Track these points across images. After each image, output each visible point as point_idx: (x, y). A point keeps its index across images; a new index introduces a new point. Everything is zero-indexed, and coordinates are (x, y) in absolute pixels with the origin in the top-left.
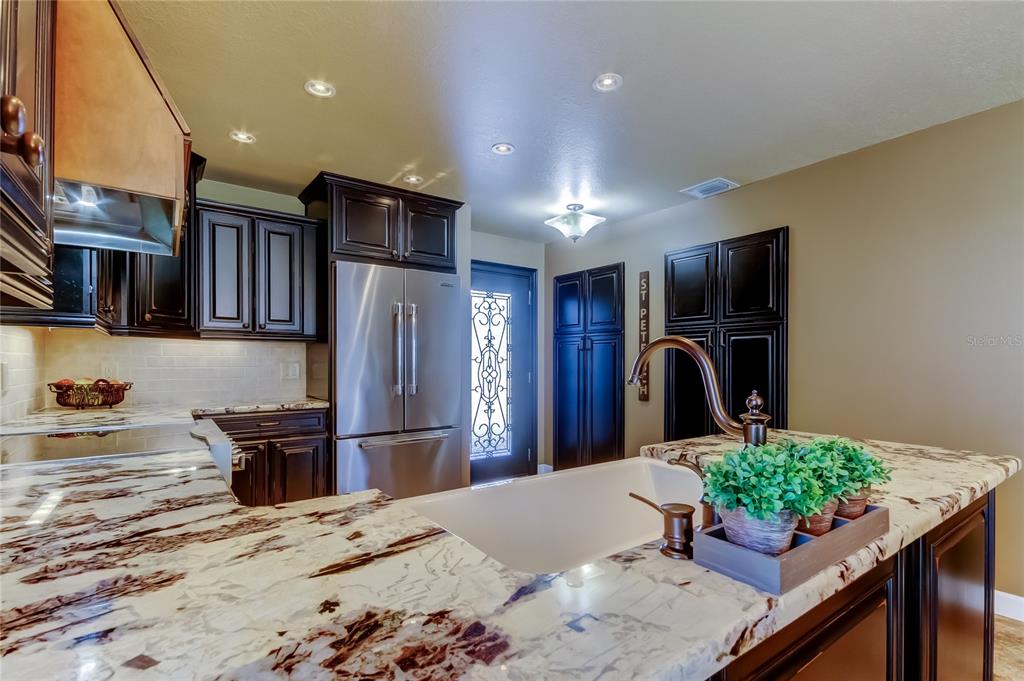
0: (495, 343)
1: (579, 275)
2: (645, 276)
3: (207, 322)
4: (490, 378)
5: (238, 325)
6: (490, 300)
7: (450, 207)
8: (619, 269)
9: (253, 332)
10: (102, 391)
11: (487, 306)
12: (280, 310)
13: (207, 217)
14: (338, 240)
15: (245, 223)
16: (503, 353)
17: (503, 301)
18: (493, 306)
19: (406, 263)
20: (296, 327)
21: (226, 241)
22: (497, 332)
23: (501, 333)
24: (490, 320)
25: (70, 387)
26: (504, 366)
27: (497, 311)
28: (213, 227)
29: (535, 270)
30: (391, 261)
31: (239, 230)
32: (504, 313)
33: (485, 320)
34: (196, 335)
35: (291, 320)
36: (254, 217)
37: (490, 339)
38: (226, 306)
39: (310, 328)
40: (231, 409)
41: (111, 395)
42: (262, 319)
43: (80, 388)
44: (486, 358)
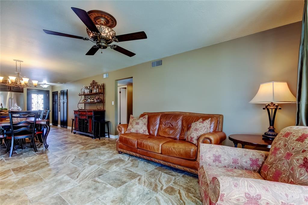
6: (38, 96)
8: (57, 92)
16: (41, 104)
17: (41, 96)
23: (41, 101)
29: (49, 91)
37: (38, 102)
44: (37, 105)
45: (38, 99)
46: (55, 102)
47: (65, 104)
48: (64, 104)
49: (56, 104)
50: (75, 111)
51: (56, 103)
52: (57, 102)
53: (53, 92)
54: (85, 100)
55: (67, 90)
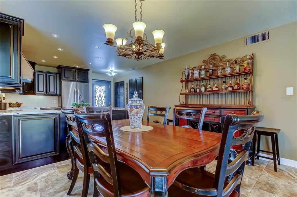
0: (102, 96)
1: (118, 83)
2: (127, 83)
3: (37, 92)
4: (100, 103)
5: (43, 93)
6: (100, 88)
7: (87, 71)
8: (123, 82)
9: (46, 94)
10: (17, 104)
12: (52, 90)
13: (37, 73)
14: (63, 77)
15: (44, 74)
16: (103, 98)
17: (103, 88)
18: (101, 89)
19: (78, 81)
20: (55, 93)
21: (41, 77)
22: (102, 94)
23: (103, 95)
24: (100, 91)
25: (12, 103)
26: (103, 101)
28: (38, 75)
29: (111, 81)
30: (75, 81)
31: (43, 75)
32: (104, 90)
33: (99, 91)
34: (35, 95)
35: (54, 92)
36: (46, 73)
37: (100, 95)
38: (41, 89)
39: (58, 93)
40: (42, 107)
41: (19, 105)
42: (48, 91)
43: (13, 104)
44: (99, 99)
49: (122, 97)
51: (120, 96)
52: (123, 95)
53: (115, 83)
54: (192, 90)
55: (142, 77)
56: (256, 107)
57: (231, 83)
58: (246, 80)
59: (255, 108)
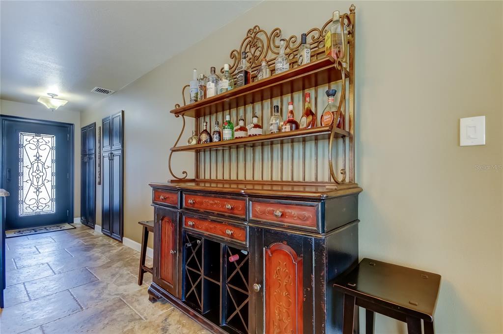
0: (42, 159)
1: (86, 127)
2: (100, 128)
6: (38, 138)
11: (35, 140)
17: (48, 139)
18: (41, 140)
22: (44, 153)
23: (47, 154)
27: (44, 143)
29: (72, 124)
32: (50, 144)
33: (34, 147)
37: (38, 158)
44: (35, 166)
45: (38, 147)
46: (89, 155)
47: (117, 160)
48: (111, 160)
49: (92, 161)
50: (157, 190)
51: (90, 158)
52: (94, 156)
53: (83, 129)
54: (204, 137)
55: (123, 112)
56: (362, 190)
57: (292, 112)
58: (331, 98)
59: (357, 194)
